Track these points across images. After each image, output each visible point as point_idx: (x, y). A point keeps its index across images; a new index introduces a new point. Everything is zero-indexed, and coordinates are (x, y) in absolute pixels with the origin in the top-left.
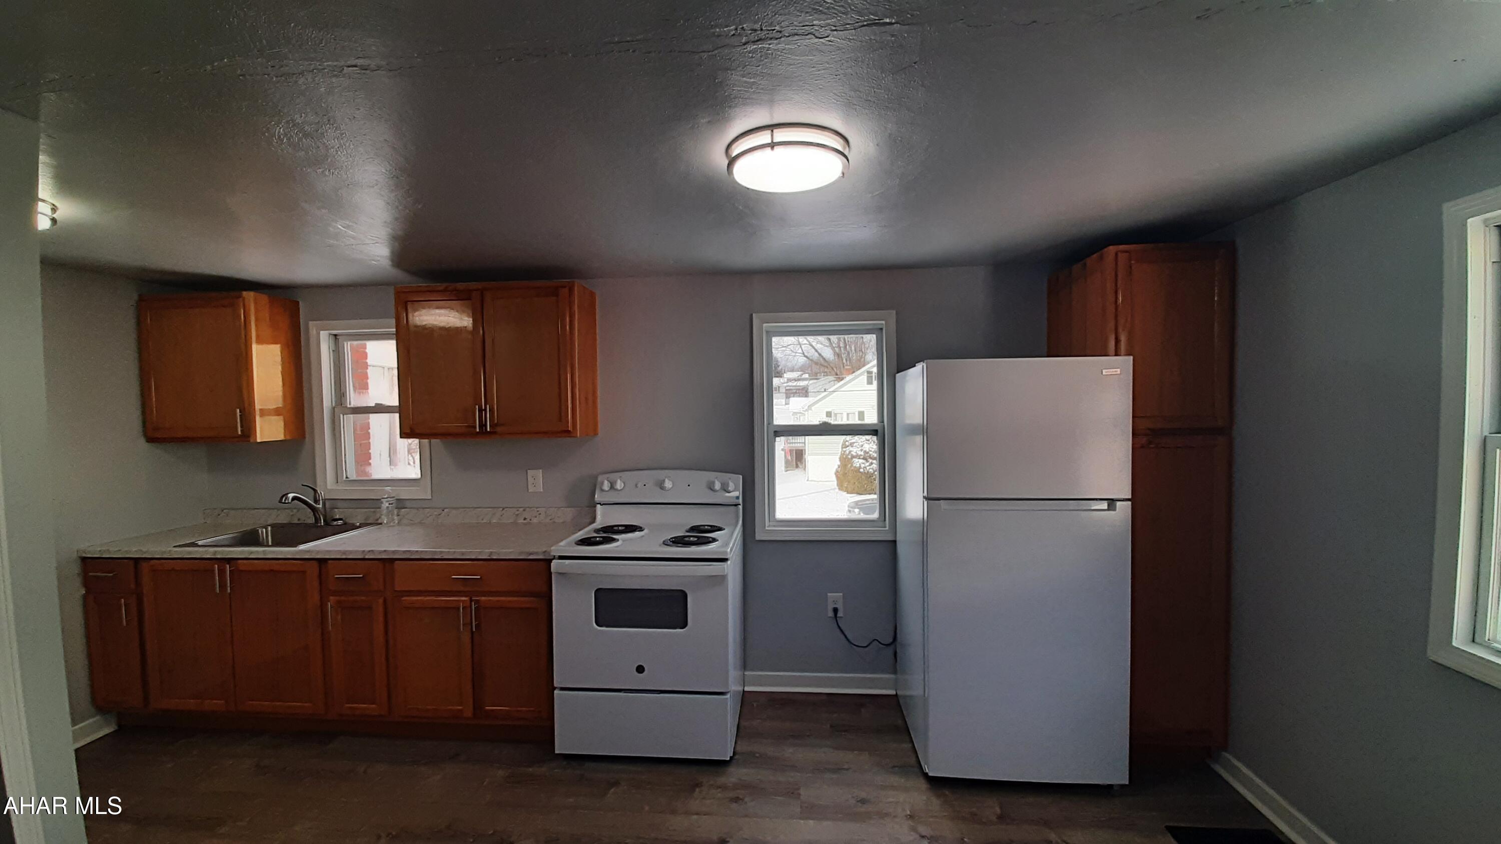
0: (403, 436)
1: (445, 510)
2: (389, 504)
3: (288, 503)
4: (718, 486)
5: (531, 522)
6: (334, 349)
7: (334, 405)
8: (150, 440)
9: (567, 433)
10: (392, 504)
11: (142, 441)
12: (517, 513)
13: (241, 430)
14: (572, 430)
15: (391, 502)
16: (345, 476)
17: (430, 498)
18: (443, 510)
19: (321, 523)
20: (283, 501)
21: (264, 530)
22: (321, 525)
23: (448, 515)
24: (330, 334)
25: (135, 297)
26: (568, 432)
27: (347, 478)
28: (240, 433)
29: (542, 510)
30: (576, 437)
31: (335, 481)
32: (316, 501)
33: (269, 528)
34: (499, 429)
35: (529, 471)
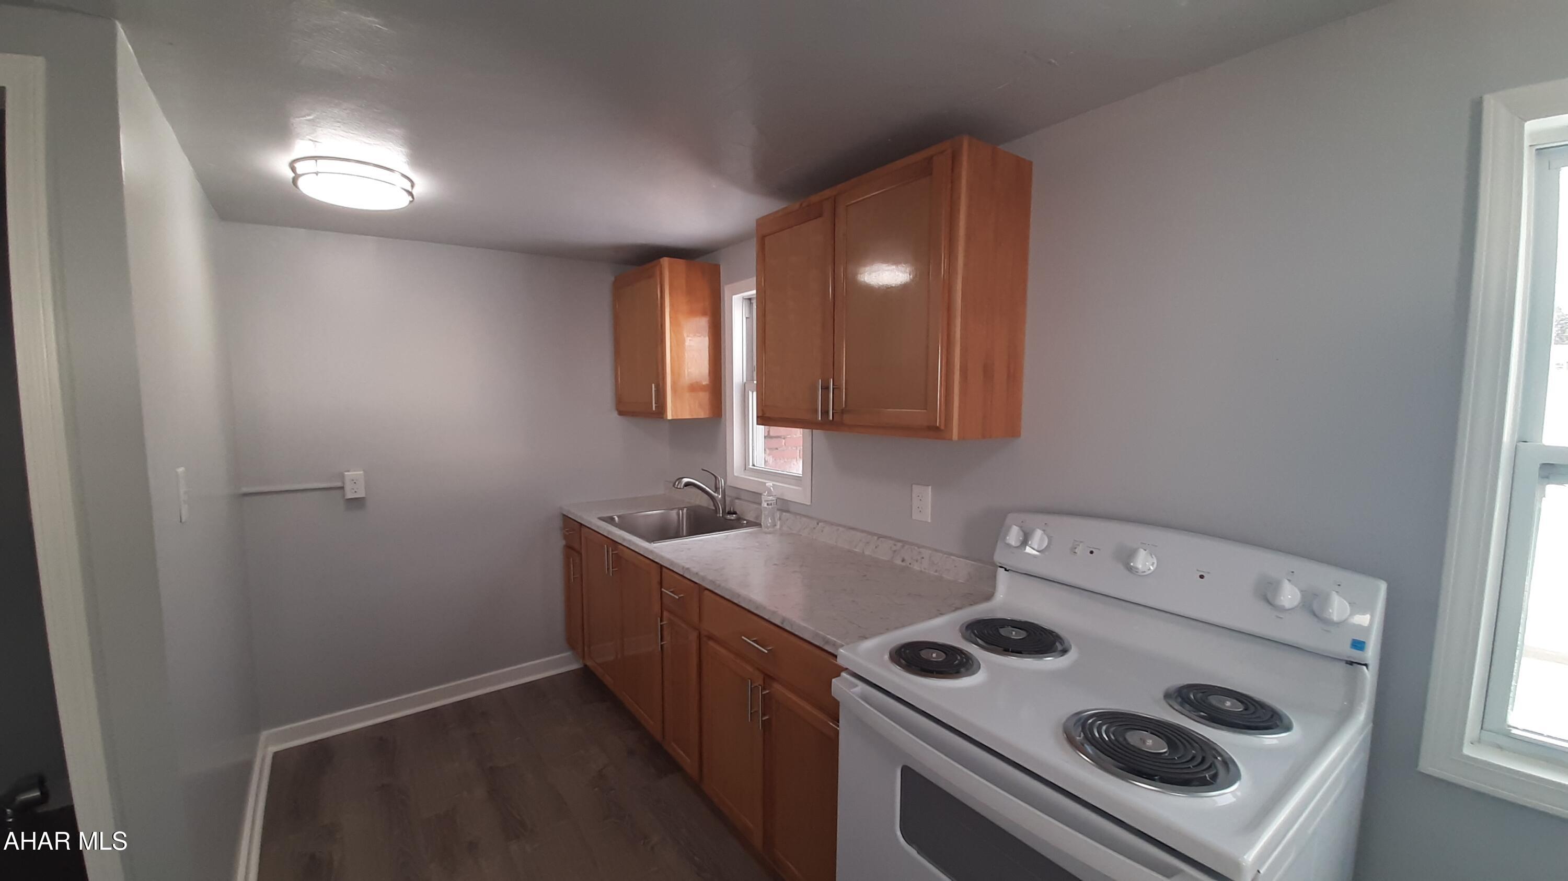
0: (759, 423)
1: (820, 524)
2: (768, 504)
3: (680, 488)
4: (1289, 596)
5: (909, 566)
6: (747, 316)
7: (745, 380)
8: (621, 413)
9: (934, 431)
10: (771, 504)
11: (615, 414)
12: (894, 548)
13: (656, 407)
14: (942, 427)
15: (769, 502)
16: (751, 464)
17: (809, 504)
18: (818, 524)
19: (720, 514)
20: (676, 486)
21: (681, 511)
22: (720, 517)
23: (822, 531)
24: (744, 299)
25: (613, 279)
26: (937, 429)
27: (754, 465)
28: (654, 409)
29: (926, 553)
30: (951, 439)
31: (743, 469)
32: (716, 490)
33: (685, 509)
34: (847, 418)
35: (914, 486)
